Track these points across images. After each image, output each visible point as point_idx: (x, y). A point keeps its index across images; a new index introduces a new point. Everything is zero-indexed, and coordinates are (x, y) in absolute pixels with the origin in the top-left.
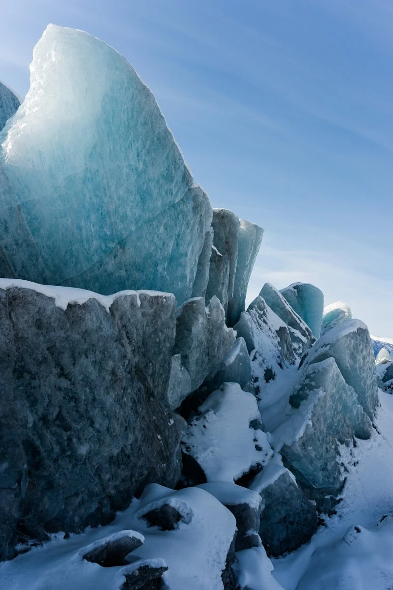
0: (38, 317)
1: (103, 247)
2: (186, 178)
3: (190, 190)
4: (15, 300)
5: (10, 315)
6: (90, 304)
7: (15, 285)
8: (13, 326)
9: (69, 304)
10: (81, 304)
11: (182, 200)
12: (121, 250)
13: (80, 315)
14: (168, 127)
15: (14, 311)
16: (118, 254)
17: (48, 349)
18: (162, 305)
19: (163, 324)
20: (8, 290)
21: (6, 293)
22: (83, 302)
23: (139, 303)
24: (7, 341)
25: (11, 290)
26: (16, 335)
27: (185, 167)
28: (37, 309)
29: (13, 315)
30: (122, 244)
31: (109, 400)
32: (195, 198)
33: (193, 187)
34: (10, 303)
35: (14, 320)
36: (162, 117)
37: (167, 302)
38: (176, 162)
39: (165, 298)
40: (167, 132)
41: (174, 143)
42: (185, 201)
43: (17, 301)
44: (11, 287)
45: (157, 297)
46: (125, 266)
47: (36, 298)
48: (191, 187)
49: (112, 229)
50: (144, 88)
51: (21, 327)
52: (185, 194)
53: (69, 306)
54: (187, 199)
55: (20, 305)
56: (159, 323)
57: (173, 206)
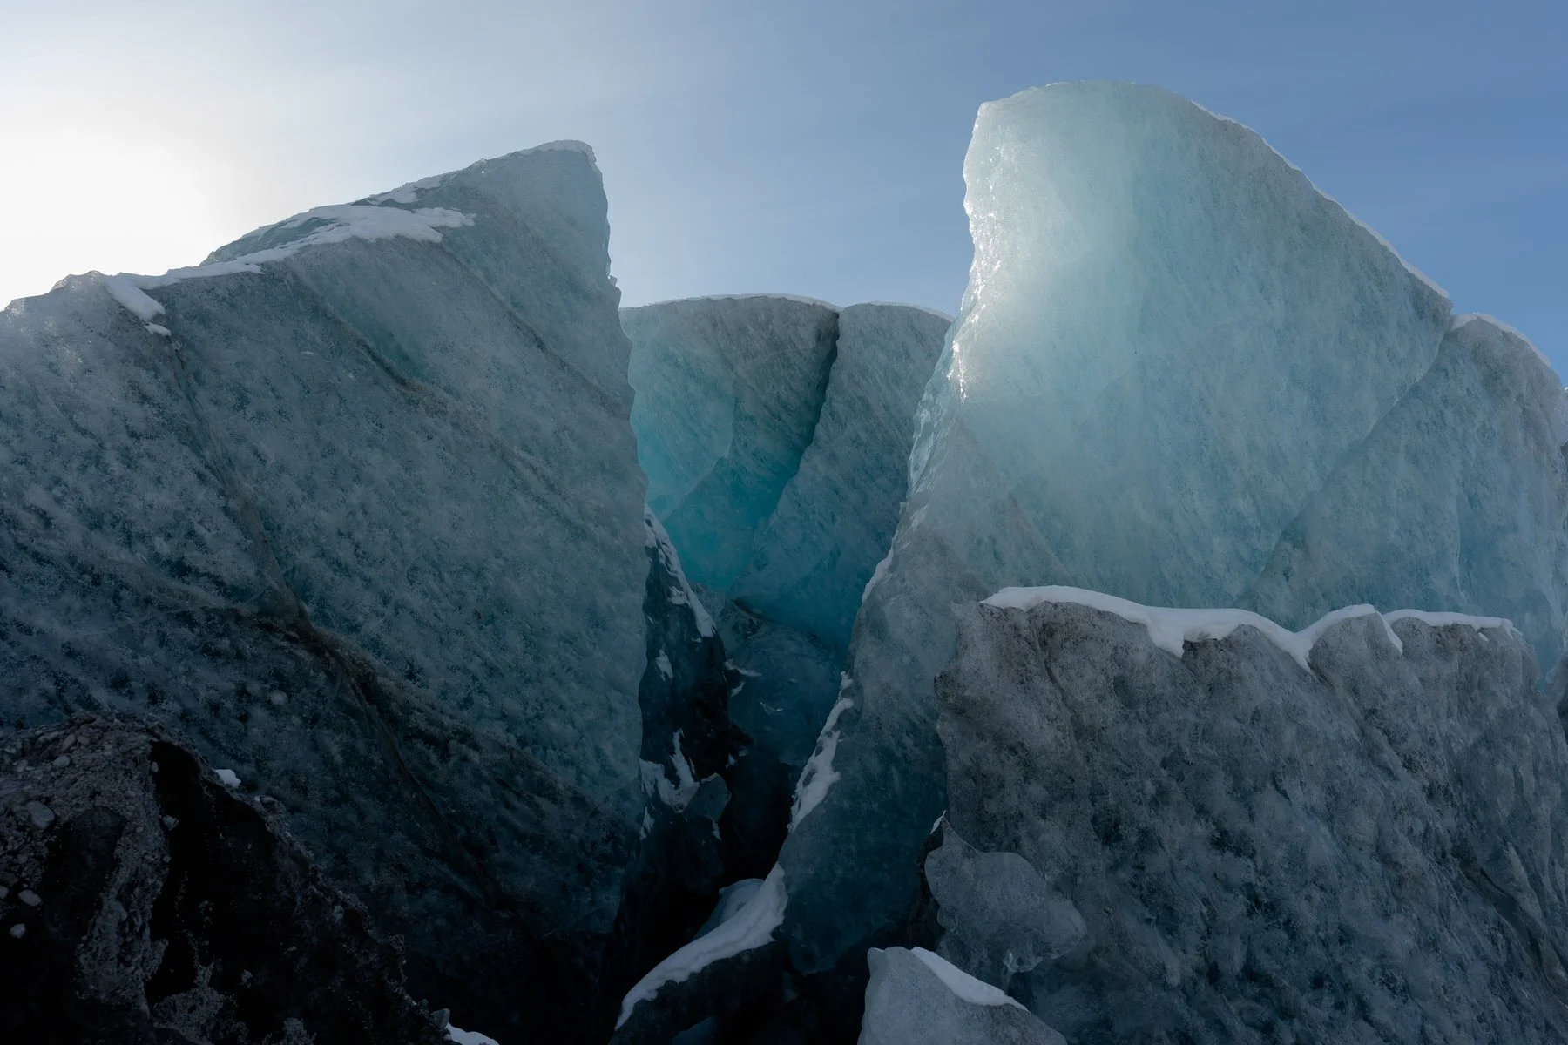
0: (1115, 672)
1: (1245, 552)
2: (1426, 307)
3: (1451, 336)
4: (1051, 635)
5: (1049, 671)
6: (1243, 639)
7: (1044, 599)
8: (1064, 699)
9: (1186, 642)
10: (1219, 639)
11: (1437, 368)
12: (1298, 553)
13: (1224, 665)
14: (1320, 191)
15: (1055, 660)
16: (1295, 567)
17: (1164, 765)
18: (1482, 654)
19: (1505, 716)
20: (1031, 610)
21: (1028, 617)
22: (1225, 634)
23: (1397, 643)
24: (1060, 735)
25: (1037, 610)
26: (1075, 720)
27: (1410, 276)
28: (1109, 651)
29: (1056, 672)
30: (1295, 535)
31: (1400, 938)
32: (1479, 353)
33: (1458, 325)
34: (1044, 643)
35: (1062, 681)
36: (1294, 172)
37: (1493, 642)
38: (1375, 270)
39: (1482, 630)
40: (1321, 205)
41: (1352, 224)
42: (1450, 368)
43: (1058, 637)
44: (1035, 604)
45: (1453, 629)
46: (1324, 595)
47: (1098, 622)
48: (1454, 328)
49: (1253, 497)
50: (1224, 126)
51: (1080, 698)
52: (1441, 349)
53: (1190, 646)
54: (1454, 361)
55: (1067, 644)
56: (1492, 712)
57: (1415, 391)
